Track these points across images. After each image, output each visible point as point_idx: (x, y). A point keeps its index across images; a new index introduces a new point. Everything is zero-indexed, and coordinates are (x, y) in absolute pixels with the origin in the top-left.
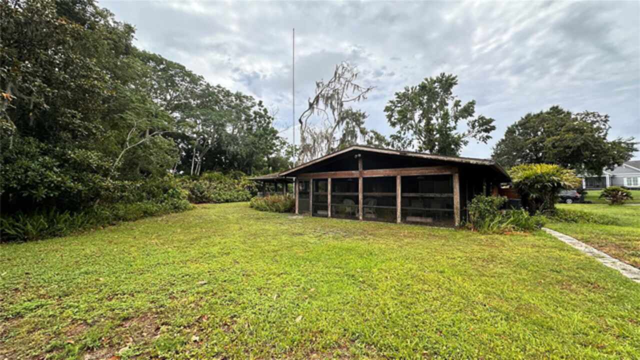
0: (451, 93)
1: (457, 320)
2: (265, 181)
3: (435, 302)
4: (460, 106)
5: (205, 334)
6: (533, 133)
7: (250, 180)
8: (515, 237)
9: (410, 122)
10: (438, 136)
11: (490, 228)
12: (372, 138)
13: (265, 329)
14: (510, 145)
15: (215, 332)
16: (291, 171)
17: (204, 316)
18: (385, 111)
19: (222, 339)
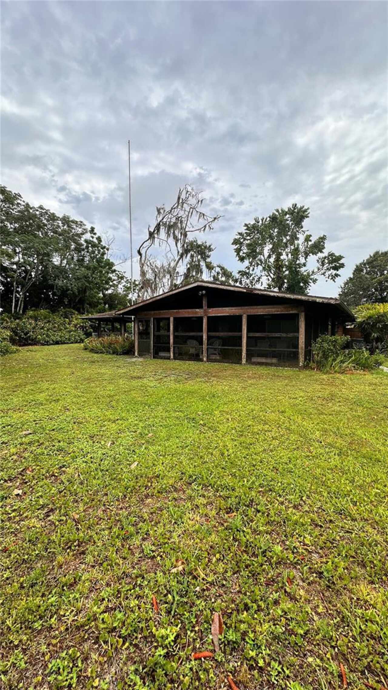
0: (302, 227)
1: (294, 457)
2: (100, 320)
3: (274, 441)
4: (311, 241)
5: (28, 487)
6: (380, 273)
7: (83, 319)
8: (354, 376)
9: (259, 257)
10: (287, 272)
11: (332, 368)
12: (218, 273)
13: (97, 478)
14: (356, 283)
15: (40, 484)
16: (129, 309)
17: (28, 468)
18: (233, 244)
19: (48, 490)
